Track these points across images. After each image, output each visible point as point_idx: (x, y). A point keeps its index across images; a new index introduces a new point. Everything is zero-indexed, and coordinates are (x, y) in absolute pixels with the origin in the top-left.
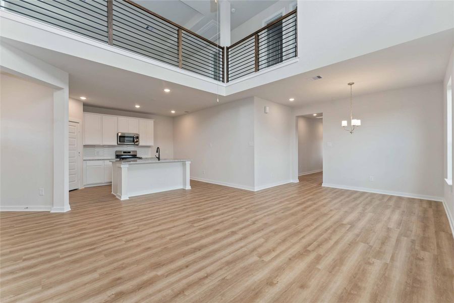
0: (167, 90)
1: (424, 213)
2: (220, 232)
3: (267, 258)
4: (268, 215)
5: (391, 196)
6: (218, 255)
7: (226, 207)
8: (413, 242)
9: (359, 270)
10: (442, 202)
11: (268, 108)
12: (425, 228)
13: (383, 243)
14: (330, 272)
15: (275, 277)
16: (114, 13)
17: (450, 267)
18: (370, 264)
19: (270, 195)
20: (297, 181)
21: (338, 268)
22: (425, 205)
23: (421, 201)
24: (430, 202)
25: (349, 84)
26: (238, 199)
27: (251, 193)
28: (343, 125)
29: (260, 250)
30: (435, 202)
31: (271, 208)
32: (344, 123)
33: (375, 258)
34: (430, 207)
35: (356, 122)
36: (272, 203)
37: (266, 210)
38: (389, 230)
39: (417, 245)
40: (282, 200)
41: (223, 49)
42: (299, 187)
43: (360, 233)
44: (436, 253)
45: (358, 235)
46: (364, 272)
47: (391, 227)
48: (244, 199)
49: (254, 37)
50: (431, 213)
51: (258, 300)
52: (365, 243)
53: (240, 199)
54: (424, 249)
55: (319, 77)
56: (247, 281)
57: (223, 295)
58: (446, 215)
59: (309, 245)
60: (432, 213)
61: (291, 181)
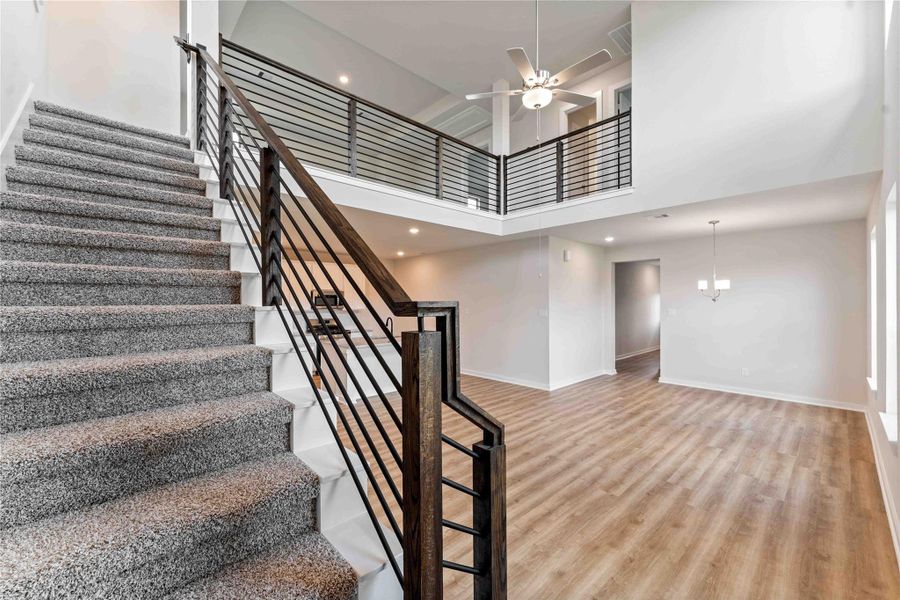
0: (414, 231)
1: (834, 432)
2: (533, 457)
3: (618, 492)
4: (592, 432)
5: (779, 401)
6: (548, 488)
7: (519, 419)
8: (817, 474)
9: (744, 508)
10: (863, 414)
11: (569, 253)
12: (835, 455)
13: (773, 475)
14: (707, 510)
15: (638, 515)
16: (359, 127)
17: (868, 507)
18: (759, 501)
19: (577, 398)
20: (613, 372)
21: (716, 505)
22: (836, 419)
23: (830, 410)
24: (844, 413)
25: (710, 223)
26: (530, 406)
27: (545, 394)
28: (700, 287)
29: (603, 482)
30: (853, 413)
31: (590, 421)
32: (703, 285)
33: (764, 494)
34: (845, 422)
35: (723, 284)
36: (589, 412)
37: (583, 425)
38: (780, 456)
39: (822, 478)
40: (601, 407)
41: (498, 158)
42: (619, 384)
43: (738, 460)
44: (850, 490)
45: (735, 464)
46: (752, 512)
47: (784, 452)
48: (540, 404)
49: (555, 144)
50: (844, 430)
51: (628, 538)
52: (747, 475)
53: (533, 404)
54: (832, 483)
55: (665, 216)
56: (604, 518)
57: (581, 532)
58: (868, 434)
59: (669, 477)
60: (847, 432)
61: (604, 372)
